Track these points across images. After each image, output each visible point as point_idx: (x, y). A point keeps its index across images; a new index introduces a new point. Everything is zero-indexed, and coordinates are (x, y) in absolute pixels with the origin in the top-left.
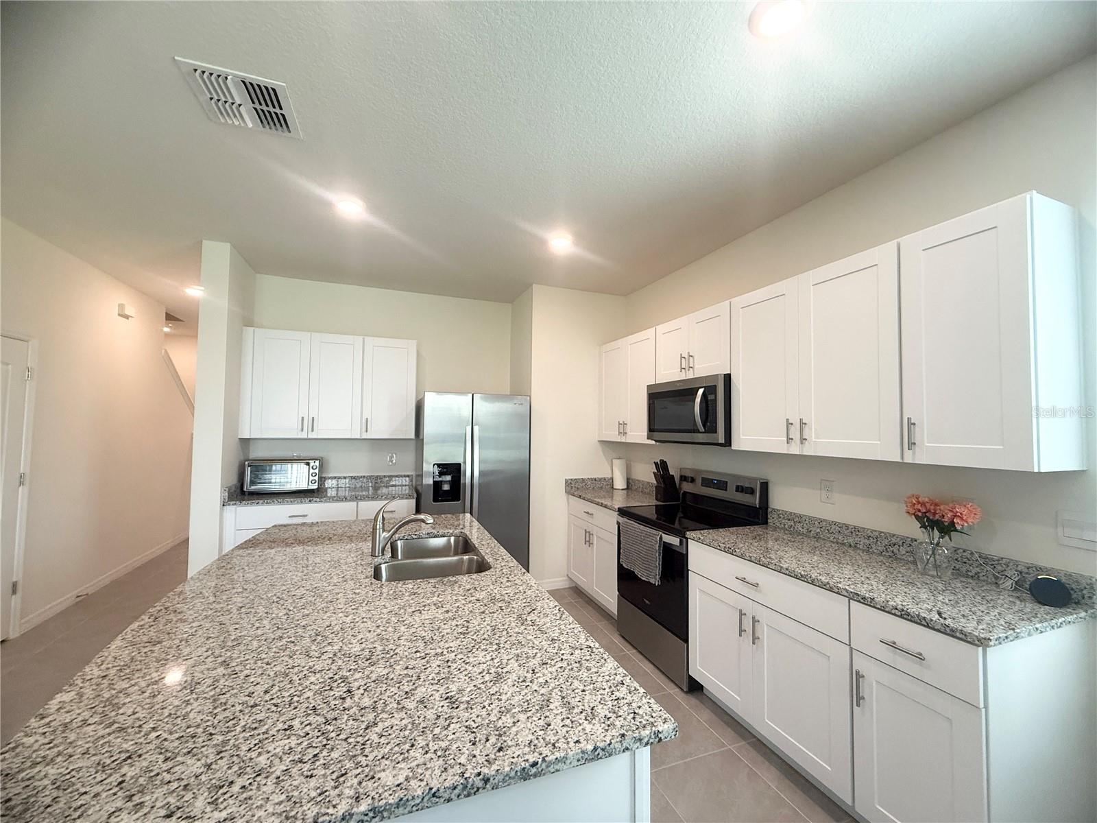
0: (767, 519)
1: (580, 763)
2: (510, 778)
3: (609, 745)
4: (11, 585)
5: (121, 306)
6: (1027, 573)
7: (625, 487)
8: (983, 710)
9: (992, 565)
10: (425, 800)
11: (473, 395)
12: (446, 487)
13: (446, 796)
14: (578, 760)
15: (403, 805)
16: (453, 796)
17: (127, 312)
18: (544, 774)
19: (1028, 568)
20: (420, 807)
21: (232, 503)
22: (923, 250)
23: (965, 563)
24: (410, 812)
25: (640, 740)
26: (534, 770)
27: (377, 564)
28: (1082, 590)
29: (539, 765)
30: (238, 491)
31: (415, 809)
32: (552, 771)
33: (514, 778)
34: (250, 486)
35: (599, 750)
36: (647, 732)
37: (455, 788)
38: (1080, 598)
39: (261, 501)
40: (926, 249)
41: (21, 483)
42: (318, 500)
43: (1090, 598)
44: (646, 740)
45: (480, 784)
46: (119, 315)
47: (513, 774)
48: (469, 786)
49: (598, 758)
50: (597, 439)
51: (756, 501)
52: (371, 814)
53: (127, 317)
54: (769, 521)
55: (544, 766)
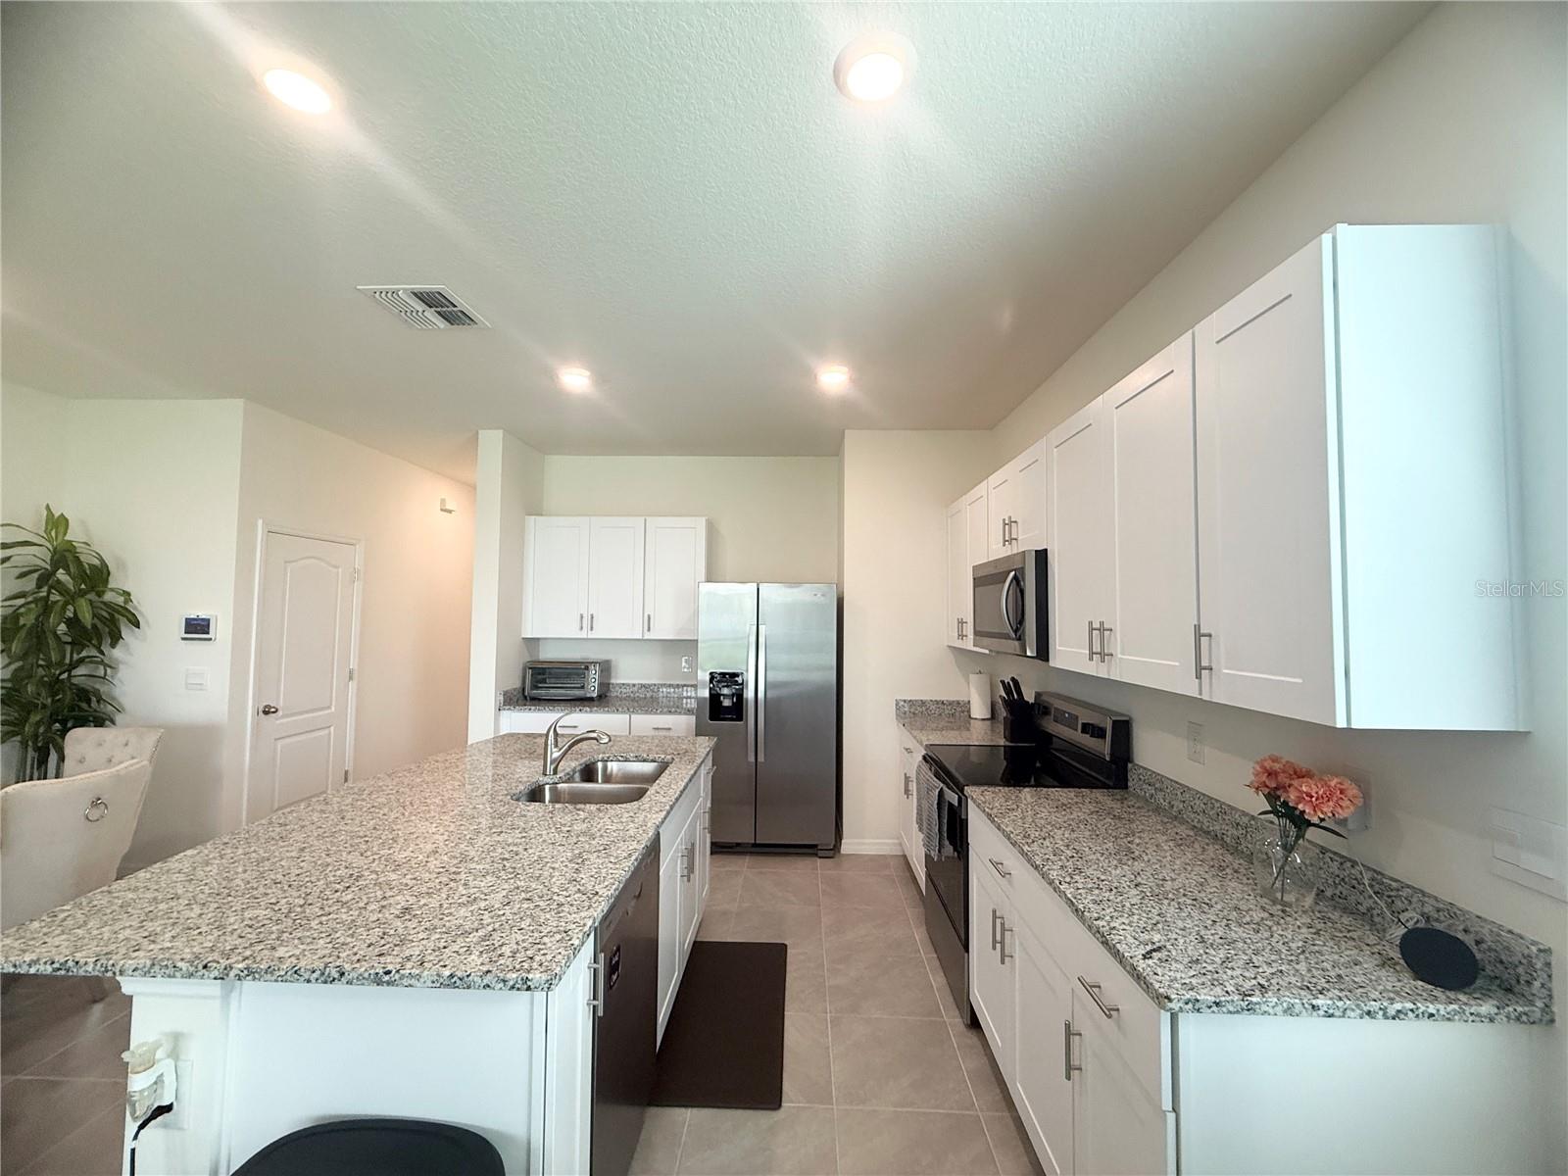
0: (1127, 780)
1: (434, 985)
2: (364, 978)
3: (468, 976)
4: (344, 772)
5: (443, 501)
6: (1437, 920)
7: (989, 716)
8: (1171, 1117)
9: (1389, 897)
10: (289, 973)
11: (758, 585)
12: (727, 703)
13: (306, 976)
14: (433, 982)
15: (271, 973)
16: (312, 978)
17: (448, 507)
18: (397, 985)
19: (1438, 911)
20: (284, 978)
21: (507, 707)
22: (1218, 342)
23: (1354, 887)
24: (276, 981)
25: (504, 981)
26: (387, 978)
27: (541, 783)
28: (1516, 966)
29: (392, 975)
30: (521, 694)
31: (280, 979)
32: (406, 984)
33: (367, 979)
34: (532, 689)
35: (456, 978)
36: (514, 976)
37: (314, 972)
38: (1513, 982)
39: (533, 708)
40: (1222, 339)
41: (351, 678)
42: (588, 709)
43: (1528, 983)
44: (511, 983)
45: (336, 976)
46: (442, 510)
47: (366, 975)
48: (326, 974)
49: (455, 986)
50: (946, 644)
51: (1104, 748)
52: (246, 972)
53: (450, 512)
54: (1130, 784)
55: (397, 976)
